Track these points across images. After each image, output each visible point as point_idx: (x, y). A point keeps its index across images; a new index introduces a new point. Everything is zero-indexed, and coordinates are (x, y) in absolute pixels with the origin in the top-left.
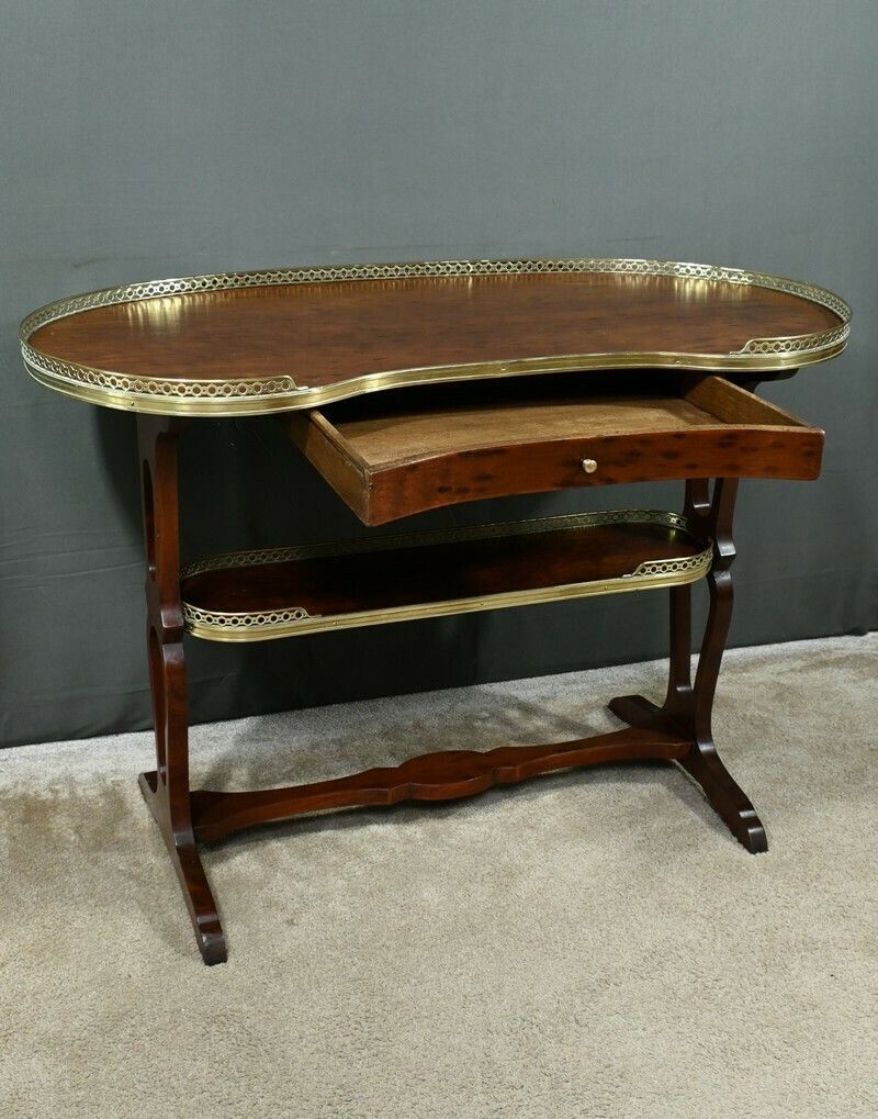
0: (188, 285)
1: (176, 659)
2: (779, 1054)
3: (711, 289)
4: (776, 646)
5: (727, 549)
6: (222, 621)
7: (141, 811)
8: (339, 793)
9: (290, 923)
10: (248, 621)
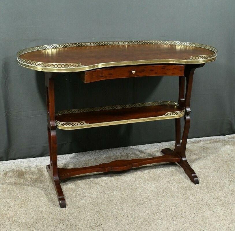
0: (58, 46)
1: (54, 134)
2: (199, 229)
3: (185, 48)
4: (203, 138)
5: (188, 110)
6: (65, 125)
7: (46, 174)
8: (94, 169)
9: (82, 199)
10: (71, 125)
